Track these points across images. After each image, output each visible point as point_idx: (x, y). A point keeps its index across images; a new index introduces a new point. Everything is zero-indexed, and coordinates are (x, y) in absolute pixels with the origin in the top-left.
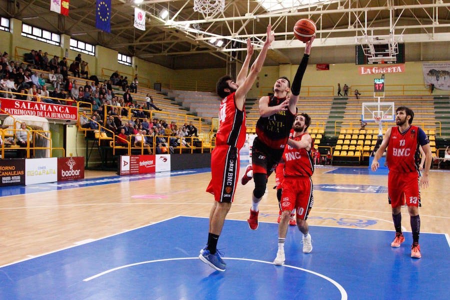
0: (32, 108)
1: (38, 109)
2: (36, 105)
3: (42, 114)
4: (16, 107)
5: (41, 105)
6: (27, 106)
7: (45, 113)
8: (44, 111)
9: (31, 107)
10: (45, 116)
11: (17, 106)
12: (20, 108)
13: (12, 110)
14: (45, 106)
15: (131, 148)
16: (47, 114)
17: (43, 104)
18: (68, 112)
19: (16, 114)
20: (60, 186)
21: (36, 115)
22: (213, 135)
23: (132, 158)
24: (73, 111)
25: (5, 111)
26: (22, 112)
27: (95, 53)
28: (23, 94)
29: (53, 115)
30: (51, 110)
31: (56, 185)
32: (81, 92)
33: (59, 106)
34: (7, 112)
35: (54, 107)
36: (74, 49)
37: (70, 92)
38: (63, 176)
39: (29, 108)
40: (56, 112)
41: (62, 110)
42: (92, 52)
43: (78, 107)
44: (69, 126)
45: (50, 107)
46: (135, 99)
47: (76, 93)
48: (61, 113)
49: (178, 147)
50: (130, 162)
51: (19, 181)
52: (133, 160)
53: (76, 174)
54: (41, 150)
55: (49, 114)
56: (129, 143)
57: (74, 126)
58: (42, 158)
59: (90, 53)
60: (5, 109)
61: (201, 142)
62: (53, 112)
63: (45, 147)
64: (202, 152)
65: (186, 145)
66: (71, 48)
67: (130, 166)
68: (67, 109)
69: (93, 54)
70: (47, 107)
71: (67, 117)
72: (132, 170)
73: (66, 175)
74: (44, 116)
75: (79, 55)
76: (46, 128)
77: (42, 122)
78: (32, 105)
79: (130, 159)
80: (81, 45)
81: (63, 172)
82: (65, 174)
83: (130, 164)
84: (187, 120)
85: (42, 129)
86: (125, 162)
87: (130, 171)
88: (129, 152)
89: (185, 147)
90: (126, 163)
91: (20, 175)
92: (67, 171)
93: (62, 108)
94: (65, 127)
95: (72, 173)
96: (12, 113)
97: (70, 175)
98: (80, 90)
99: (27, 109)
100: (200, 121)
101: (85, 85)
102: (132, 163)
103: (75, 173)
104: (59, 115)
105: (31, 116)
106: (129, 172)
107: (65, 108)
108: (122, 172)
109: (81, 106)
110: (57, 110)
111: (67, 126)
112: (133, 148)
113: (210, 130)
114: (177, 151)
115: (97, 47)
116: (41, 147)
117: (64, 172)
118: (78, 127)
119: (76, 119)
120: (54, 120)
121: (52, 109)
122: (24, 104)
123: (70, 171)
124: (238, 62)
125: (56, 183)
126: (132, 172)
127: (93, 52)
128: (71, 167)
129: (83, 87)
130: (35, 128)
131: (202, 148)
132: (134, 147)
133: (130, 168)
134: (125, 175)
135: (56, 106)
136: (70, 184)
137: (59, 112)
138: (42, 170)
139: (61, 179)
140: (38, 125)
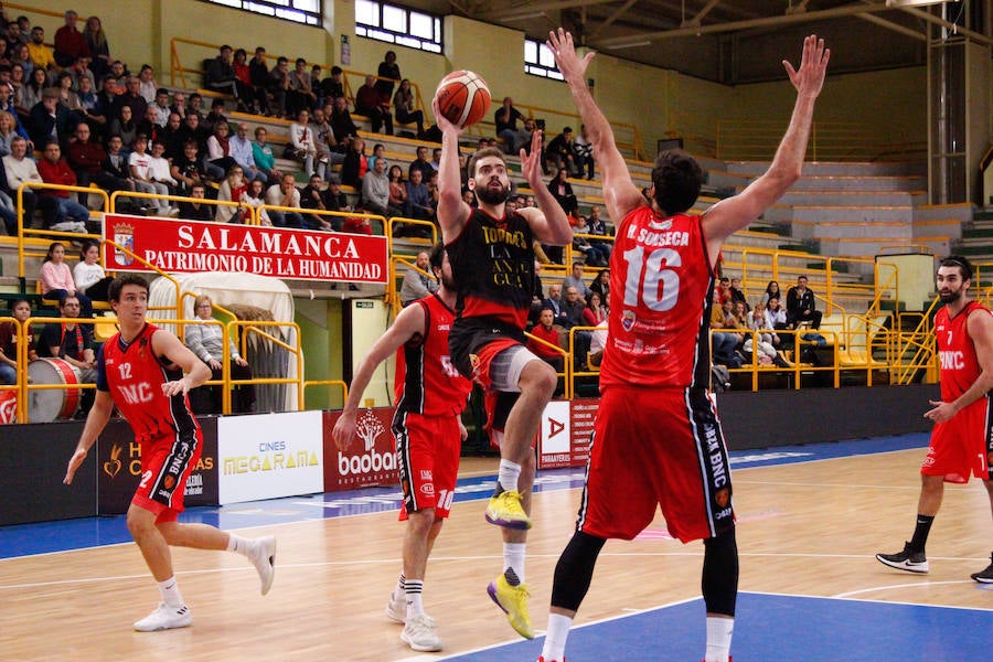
0: (235, 248)
1: (253, 249)
2: (248, 236)
3: (267, 266)
4: (180, 244)
5: (265, 236)
6: (217, 241)
7: (279, 260)
8: (275, 257)
9: (230, 245)
10: (280, 272)
11: (186, 242)
12: (193, 249)
13: (170, 254)
14: (277, 237)
15: (573, 374)
16: (285, 266)
17: (271, 233)
18: (355, 256)
19: (182, 270)
20: (332, 505)
21: (250, 269)
22: (881, 321)
23: (580, 408)
24: (372, 253)
25: (148, 261)
26: (201, 260)
27: (442, 44)
28: (198, 199)
29: (306, 266)
30: (298, 252)
31: (319, 503)
32: (395, 185)
33: (325, 238)
34: (153, 262)
35: (309, 239)
36: (371, 33)
37: (359, 185)
38: (344, 473)
39: (224, 246)
40: (313, 256)
41: (334, 247)
42: (432, 41)
43: (388, 237)
44: (359, 305)
45: (293, 240)
46: (588, 199)
47: (379, 188)
48: (331, 261)
49: (745, 368)
50: (572, 421)
51: (199, 491)
52: (581, 416)
53: (386, 468)
54: (269, 385)
55: (290, 263)
56: (569, 356)
57: (378, 304)
58: (273, 415)
59: (427, 46)
60: (148, 252)
61: (831, 348)
62: (304, 257)
63: (281, 377)
64: (837, 385)
65: (777, 361)
66: (361, 31)
67: (573, 437)
68: (351, 244)
69: (437, 49)
70: (284, 242)
71: (353, 270)
72: (577, 449)
73: (354, 472)
74: (275, 274)
75: (390, 56)
76: (284, 313)
77: (268, 292)
78: (235, 237)
79: (572, 412)
80: (394, 18)
81: (342, 459)
82: (348, 465)
83: (573, 429)
84: (777, 268)
85: (268, 315)
86: (553, 422)
87: (572, 454)
88: (569, 386)
89: (770, 367)
90: (557, 428)
91: (200, 472)
92: (356, 458)
93: (333, 243)
94: (346, 308)
95: (372, 463)
96: (170, 266)
97: (366, 470)
98: (391, 177)
99: (218, 252)
100: (829, 271)
101: (414, 158)
102: (578, 424)
103: (382, 462)
104: (324, 267)
105: (233, 274)
106: (567, 459)
107: (345, 241)
108: (545, 459)
109: (401, 232)
110: (317, 249)
111: (354, 302)
112: (581, 374)
113: (871, 303)
114: (741, 382)
115: (450, 21)
116: (269, 376)
117: (345, 459)
118: (389, 305)
119: (383, 278)
120: (310, 285)
121: (302, 247)
122: (206, 233)
123: (366, 457)
124: (973, 40)
125: (322, 497)
126: (577, 458)
127: (438, 40)
128: (370, 443)
129: (406, 168)
130: (248, 314)
131: (836, 368)
132: (588, 370)
133: (573, 445)
134: (556, 468)
135: (314, 236)
136: (365, 500)
137: (324, 257)
138: (271, 453)
139: (336, 484)
140: (257, 302)
